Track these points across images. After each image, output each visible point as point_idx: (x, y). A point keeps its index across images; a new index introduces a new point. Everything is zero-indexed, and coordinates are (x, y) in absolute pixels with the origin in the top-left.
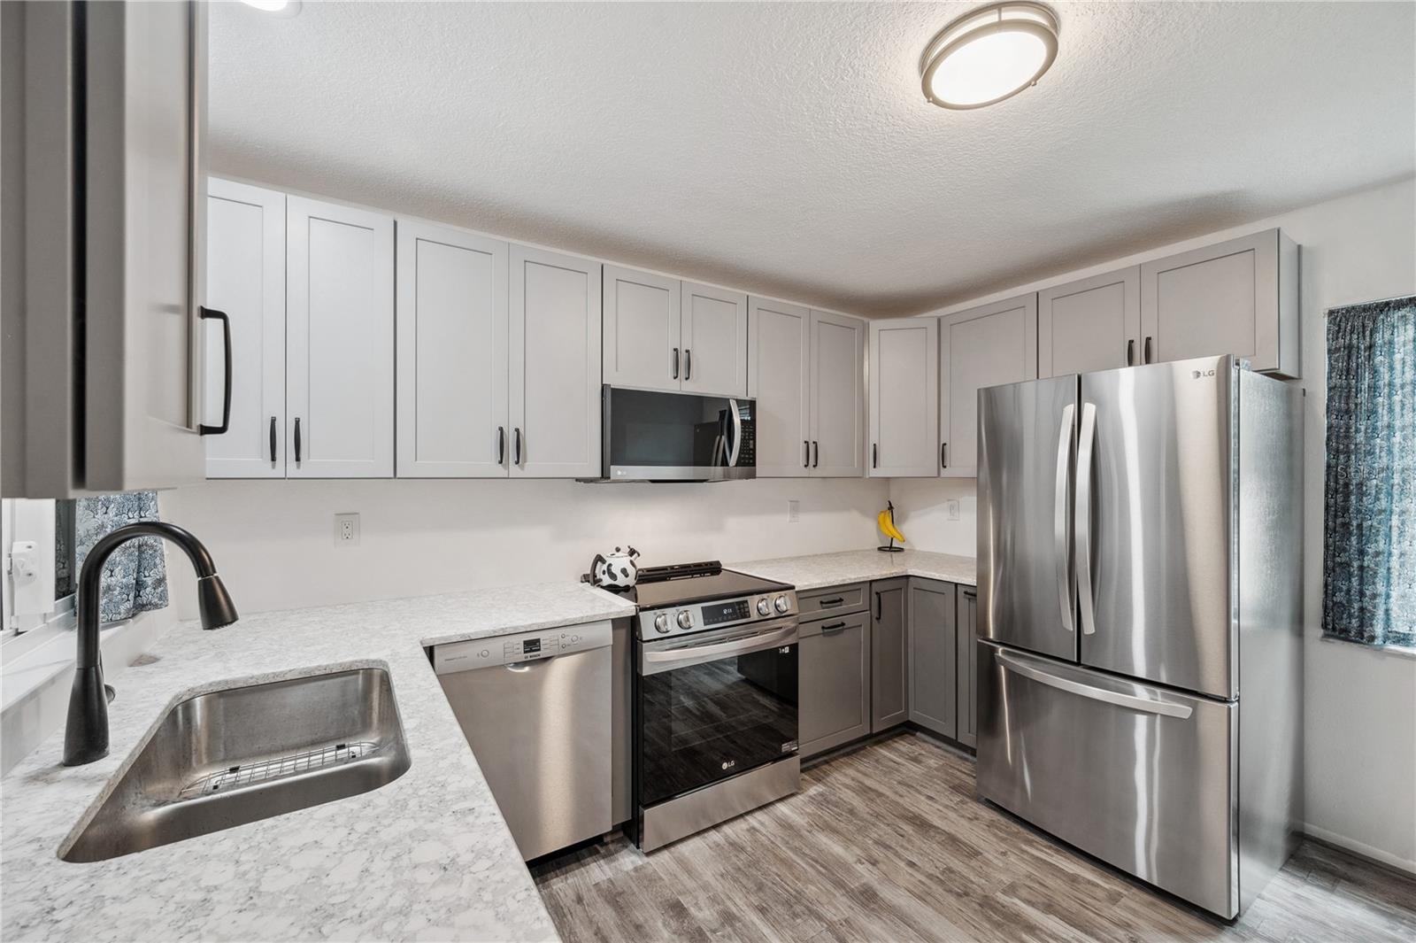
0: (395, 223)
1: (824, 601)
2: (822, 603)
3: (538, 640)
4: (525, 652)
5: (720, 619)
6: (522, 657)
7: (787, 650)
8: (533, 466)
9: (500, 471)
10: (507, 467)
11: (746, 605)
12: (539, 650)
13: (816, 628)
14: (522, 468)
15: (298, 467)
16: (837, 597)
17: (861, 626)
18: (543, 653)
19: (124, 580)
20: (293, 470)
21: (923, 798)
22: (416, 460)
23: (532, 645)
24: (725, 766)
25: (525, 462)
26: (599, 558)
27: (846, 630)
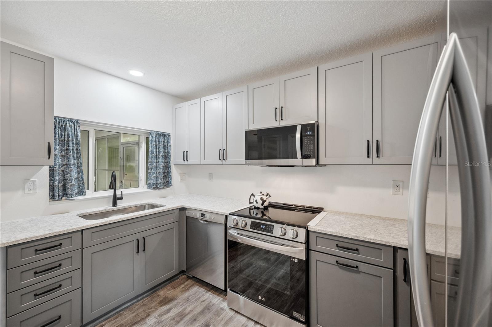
0: (201, 100)
1: (339, 245)
2: (337, 245)
3: (204, 214)
4: (201, 217)
5: (258, 229)
7: (296, 261)
8: (229, 161)
9: (220, 162)
10: (222, 161)
11: (272, 227)
12: (204, 217)
13: (333, 260)
14: (226, 161)
15: (187, 162)
16: (355, 247)
17: (382, 277)
18: (205, 219)
22: (205, 160)
24: (260, 298)
25: (227, 159)
26: (253, 195)
27: (361, 273)
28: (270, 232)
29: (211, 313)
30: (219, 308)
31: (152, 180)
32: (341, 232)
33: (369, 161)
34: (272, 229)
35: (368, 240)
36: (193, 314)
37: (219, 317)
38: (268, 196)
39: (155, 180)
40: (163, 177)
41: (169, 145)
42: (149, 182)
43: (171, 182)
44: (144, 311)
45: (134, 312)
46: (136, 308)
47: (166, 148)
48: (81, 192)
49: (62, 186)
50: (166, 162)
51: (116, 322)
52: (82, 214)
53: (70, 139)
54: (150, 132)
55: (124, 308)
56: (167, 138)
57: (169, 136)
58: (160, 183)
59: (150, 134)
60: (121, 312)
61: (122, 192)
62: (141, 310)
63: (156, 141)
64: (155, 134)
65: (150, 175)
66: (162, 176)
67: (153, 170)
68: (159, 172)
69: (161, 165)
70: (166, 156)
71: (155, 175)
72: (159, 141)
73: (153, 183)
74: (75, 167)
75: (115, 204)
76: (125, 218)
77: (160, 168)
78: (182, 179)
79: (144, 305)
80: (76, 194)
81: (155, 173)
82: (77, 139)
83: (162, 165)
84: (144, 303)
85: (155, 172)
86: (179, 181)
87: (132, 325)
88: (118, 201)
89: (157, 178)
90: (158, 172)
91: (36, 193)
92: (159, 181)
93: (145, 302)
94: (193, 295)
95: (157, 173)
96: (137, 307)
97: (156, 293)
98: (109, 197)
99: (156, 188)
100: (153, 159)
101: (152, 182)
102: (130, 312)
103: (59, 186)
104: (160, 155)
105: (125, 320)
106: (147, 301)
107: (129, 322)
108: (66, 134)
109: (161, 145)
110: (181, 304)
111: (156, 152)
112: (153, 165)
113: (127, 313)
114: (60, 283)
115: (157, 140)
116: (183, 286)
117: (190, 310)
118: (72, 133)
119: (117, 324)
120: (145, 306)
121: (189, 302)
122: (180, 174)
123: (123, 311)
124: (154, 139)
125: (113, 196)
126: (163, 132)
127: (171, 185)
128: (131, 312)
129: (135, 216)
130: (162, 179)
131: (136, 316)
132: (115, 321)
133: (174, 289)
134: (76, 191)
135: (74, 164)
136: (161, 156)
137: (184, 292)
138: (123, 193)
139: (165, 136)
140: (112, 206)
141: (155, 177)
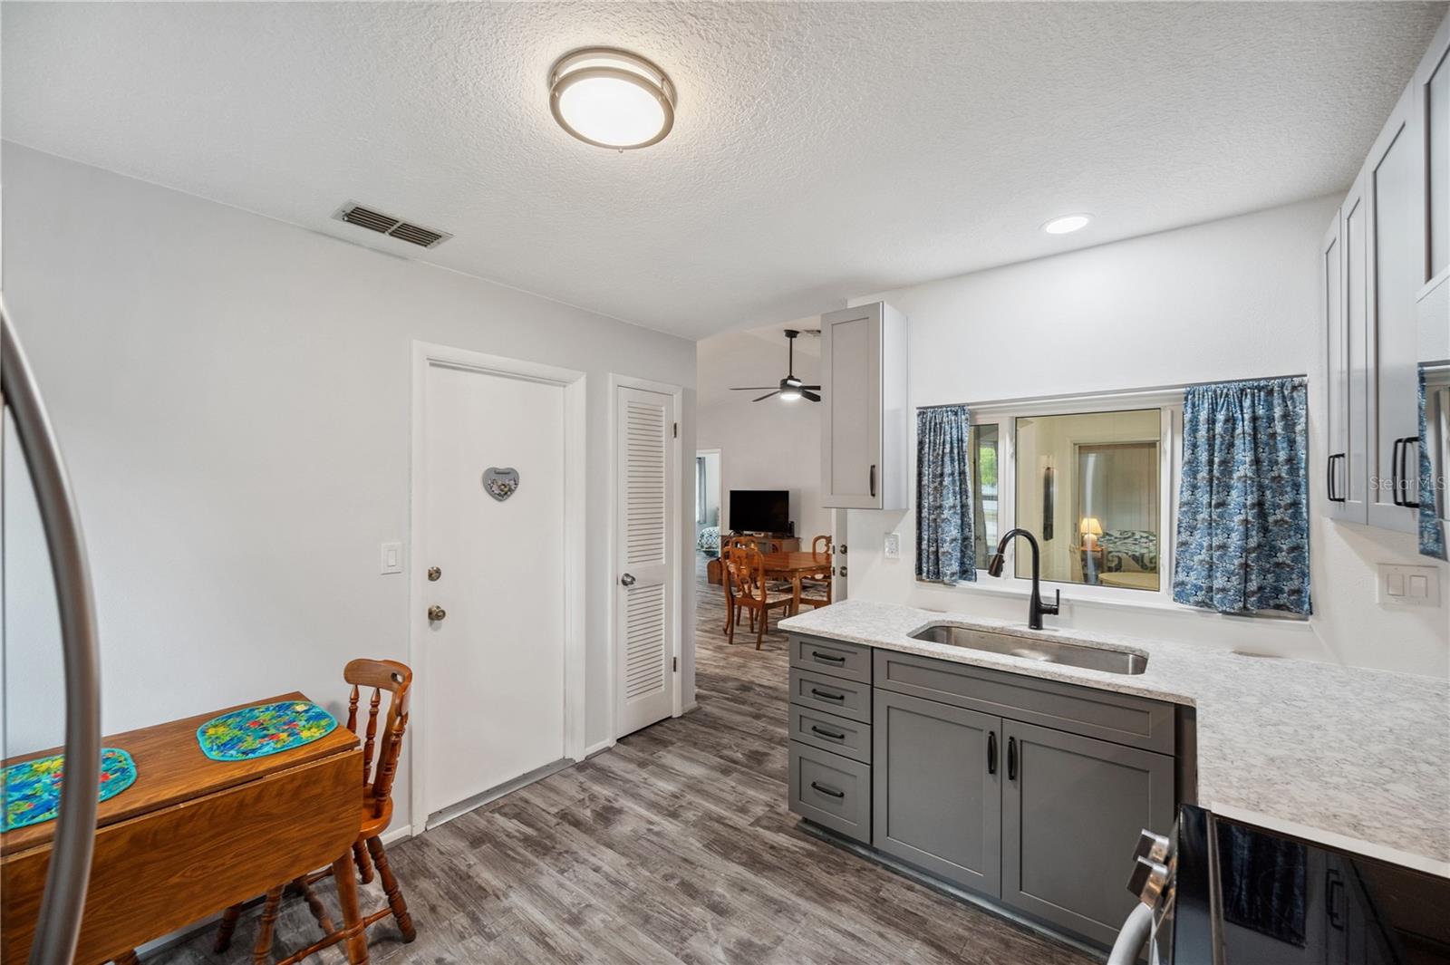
22: (1377, 500)
31: (1192, 573)
39: (1204, 573)
40: (1245, 566)
41: (1298, 428)
42: (1182, 577)
44: (986, 951)
45: (969, 929)
46: (987, 929)
47: (1282, 445)
48: (965, 573)
49: (933, 552)
50: (1282, 503)
51: (928, 907)
52: (952, 622)
53: (947, 450)
54: (1184, 390)
55: (974, 904)
56: (1284, 397)
57: (1299, 387)
58: (1223, 590)
59: (1186, 399)
60: (959, 904)
61: (1058, 591)
62: (986, 943)
63: (1212, 422)
64: (1210, 395)
65: (1187, 554)
66: (1236, 562)
67: (1198, 534)
68: (1223, 547)
69: (1237, 518)
70: (1279, 476)
71: (1204, 556)
72: (1230, 420)
73: (1195, 586)
74: (955, 513)
75: (1036, 622)
77: (1228, 531)
79: (1007, 945)
80: (953, 574)
81: (1203, 547)
82: (960, 448)
83: (1242, 517)
84: (1012, 938)
85: (1205, 544)
86: (1377, 600)
87: (933, 942)
88: (1045, 617)
89: (1211, 566)
90: (1214, 545)
91: (898, 559)
92: (1219, 582)
93: (1016, 942)
95: (1210, 547)
96: (991, 928)
97: (1070, 957)
99: (1210, 606)
100: (1199, 493)
101: (1192, 578)
102: (968, 921)
103: (928, 551)
104: (1235, 476)
105: (940, 922)
106: (1025, 943)
107: (938, 933)
108: (942, 440)
109: (1238, 435)
111: (1211, 463)
112: (1200, 517)
113: (962, 918)
114: (845, 732)
115: (1221, 417)
118: (951, 438)
119: (924, 912)
120: (1003, 946)
122: (1379, 564)
123: (964, 907)
124: (1203, 416)
125: (1030, 598)
126: (1261, 379)
127: (1311, 613)
128: (967, 924)
129: (981, 661)
130: (1233, 573)
131: (960, 938)
132: (930, 903)
134: (955, 567)
135: (954, 507)
136: (1239, 478)
138: (1061, 596)
139: (1271, 392)
141: (1202, 561)
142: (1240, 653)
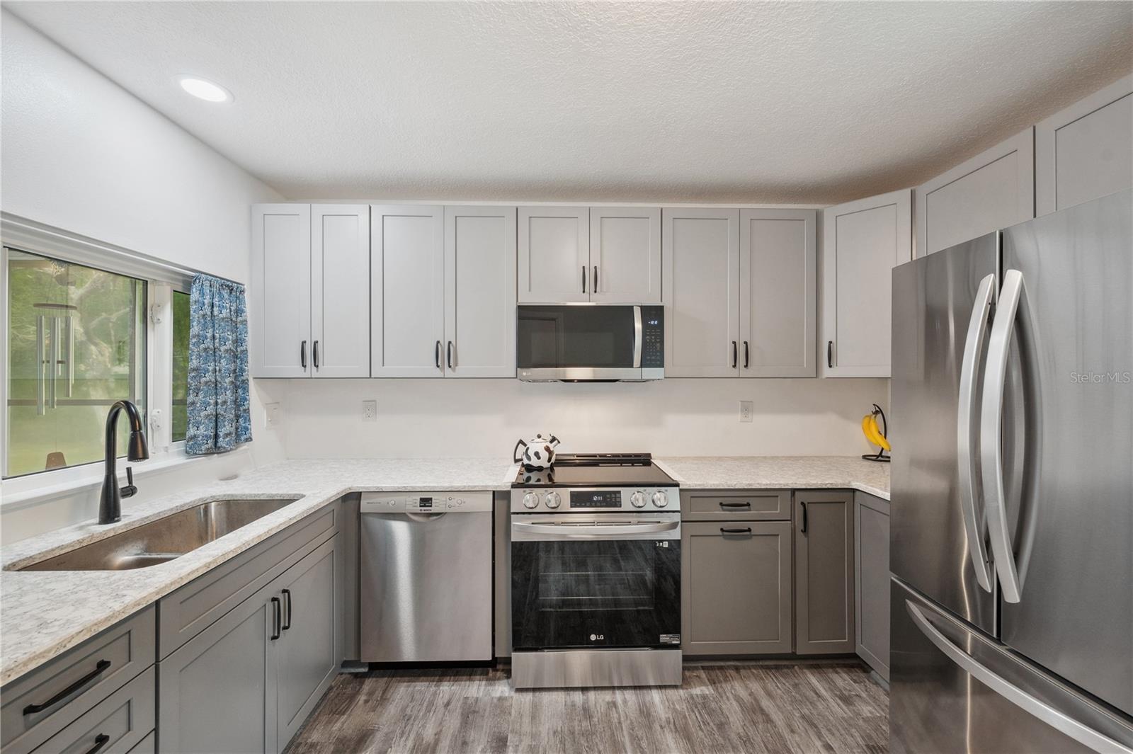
0: (370, 208)
1: (724, 503)
2: (721, 504)
3: (431, 499)
4: (421, 506)
5: (588, 504)
6: (418, 509)
7: (666, 545)
8: (462, 369)
10: (443, 369)
11: (618, 495)
12: (431, 506)
13: (715, 529)
14: (454, 370)
15: (317, 371)
16: (744, 501)
17: (778, 535)
18: (434, 509)
19: (205, 433)
20: (315, 373)
21: (818, 744)
22: (383, 365)
23: (426, 502)
24: (593, 637)
26: (521, 442)
27: (754, 537)
28: (615, 506)
29: (487, 714)
30: (495, 701)
31: (201, 427)
32: (729, 483)
33: (735, 372)
34: (618, 500)
35: (763, 487)
36: (449, 737)
37: (510, 714)
38: (556, 442)
39: (211, 425)
41: (240, 319)
42: (191, 432)
43: (247, 429)
54: (193, 274)
56: (237, 297)
57: (242, 292)
59: (193, 281)
61: (130, 471)
63: (211, 305)
64: (208, 284)
65: (196, 412)
67: (201, 395)
68: (225, 402)
69: (228, 381)
71: (210, 410)
72: (219, 307)
73: (206, 436)
75: (110, 512)
76: (253, 540)
77: (225, 390)
78: (272, 420)
81: (209, 404)
83: (230, 379)
85: (212, 401)
86: (265, 425)
89: (217, 418)
90: (219, 401)
94: (411, 705)
95: (216, 403)
98: (86, 491)
99: (216, 449)
100: (201, 361)
101: (202, 430)
109: (224, 319)
110: (398, 732)
111: (213, 338)
112: (203, 380)
115: (216, 302)
116: (362, 698)
117: (435, 732)
121: (414, 720)
122: (266, 404)
125: (101, 487)
126: (228, 281)
127: (249, 439)
133: (344, 714)
136: (226, 351)
137: (379, 709)
139: (231, 292)
140: (97, 520)
141: (208, 415)
142: (227, 479)
